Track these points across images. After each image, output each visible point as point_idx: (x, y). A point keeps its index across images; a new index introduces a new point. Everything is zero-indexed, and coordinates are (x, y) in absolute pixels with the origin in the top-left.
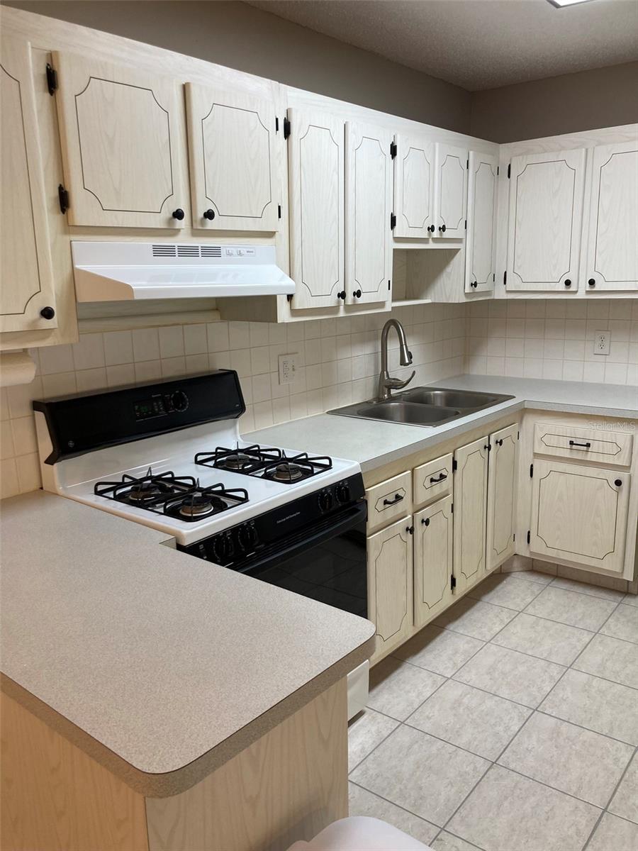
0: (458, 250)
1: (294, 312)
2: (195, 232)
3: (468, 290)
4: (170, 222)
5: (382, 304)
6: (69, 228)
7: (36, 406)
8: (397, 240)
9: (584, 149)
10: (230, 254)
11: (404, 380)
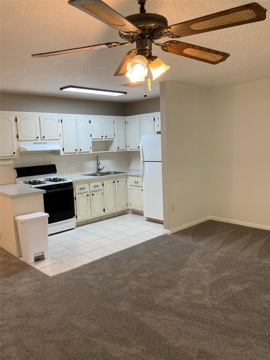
0: (113, 140)
1: (65, 153)
2: (42, 140)
3: (117, 149)
4: (36, 139)
5: (89, 152)
6: (18, 141)
7: (15, 168)
8: (92, 139)
9: (139, 119)
10: (49, 143)
11: (102, 168)
